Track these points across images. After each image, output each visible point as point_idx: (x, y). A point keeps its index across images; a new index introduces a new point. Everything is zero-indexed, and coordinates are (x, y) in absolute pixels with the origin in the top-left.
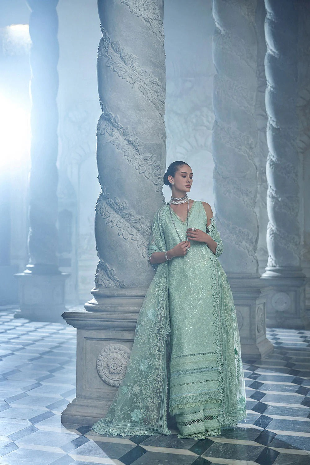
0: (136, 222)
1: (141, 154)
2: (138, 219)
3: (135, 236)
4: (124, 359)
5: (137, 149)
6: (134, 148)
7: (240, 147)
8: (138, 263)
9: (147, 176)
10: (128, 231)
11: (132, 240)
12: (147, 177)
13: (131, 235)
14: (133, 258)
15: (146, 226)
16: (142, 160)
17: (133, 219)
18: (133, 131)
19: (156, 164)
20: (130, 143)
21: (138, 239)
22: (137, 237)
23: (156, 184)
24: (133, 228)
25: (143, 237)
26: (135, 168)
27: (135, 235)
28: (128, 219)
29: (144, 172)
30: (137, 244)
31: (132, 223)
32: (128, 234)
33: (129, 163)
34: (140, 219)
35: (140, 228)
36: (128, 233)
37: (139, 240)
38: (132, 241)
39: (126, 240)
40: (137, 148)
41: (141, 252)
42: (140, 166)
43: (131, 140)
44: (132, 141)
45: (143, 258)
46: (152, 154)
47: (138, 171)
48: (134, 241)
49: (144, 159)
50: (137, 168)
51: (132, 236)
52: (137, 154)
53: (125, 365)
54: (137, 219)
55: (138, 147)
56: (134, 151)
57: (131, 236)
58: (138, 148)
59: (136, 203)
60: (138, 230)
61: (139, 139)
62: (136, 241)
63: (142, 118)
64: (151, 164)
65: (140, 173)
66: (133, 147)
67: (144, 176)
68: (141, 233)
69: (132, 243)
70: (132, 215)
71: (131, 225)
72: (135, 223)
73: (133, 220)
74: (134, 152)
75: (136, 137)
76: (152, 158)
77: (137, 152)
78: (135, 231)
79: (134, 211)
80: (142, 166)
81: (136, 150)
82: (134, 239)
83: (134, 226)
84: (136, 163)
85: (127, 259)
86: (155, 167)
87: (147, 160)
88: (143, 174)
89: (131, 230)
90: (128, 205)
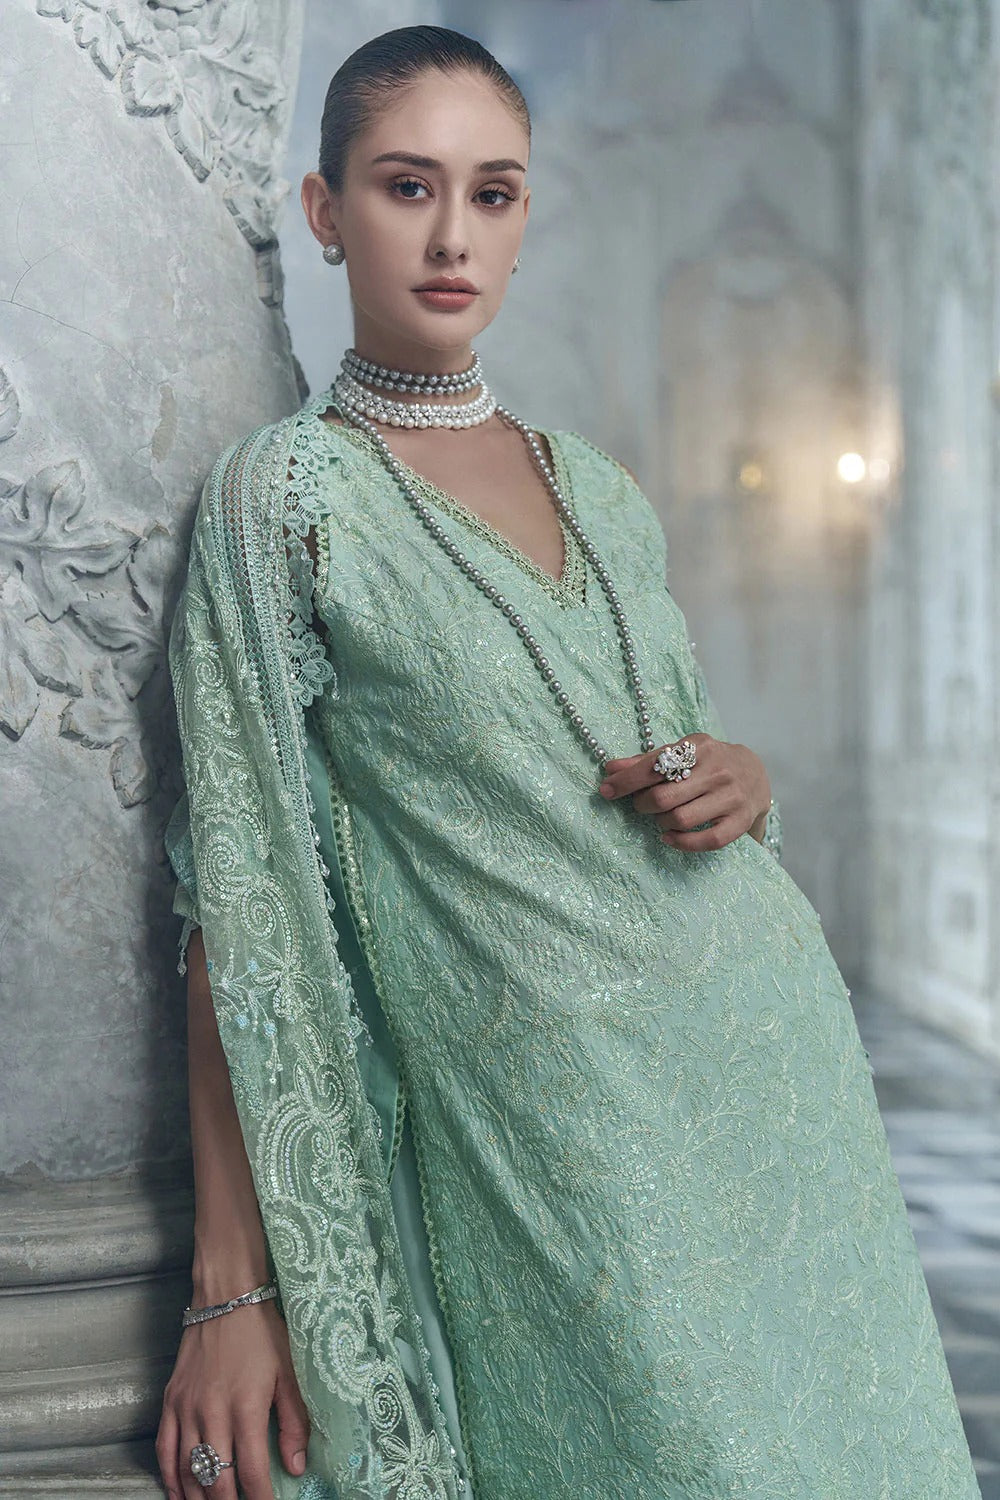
0: (100, 567)
2: (120, 538)
9: (197, 151)
10: (25, 657)
11: (70, 734)
12: (191, 161)
13: (59, 688)
14: (77, 905)
19: (251, 70)
22: (106, 708)
24: (65, 628)
26: (85, 54)
27: (86, 686)
28: (21, 537)
29: (167, 110)
31: (58, 579)
32: (32, 682)
34: (135, 546)
35: (131, 625)
36: (32, 669)
38: (69, 747)
39: (14, 736)
42: (129, 54)
47: (113, 88)
48: (88, 744)
50: (111, 59)
51: (63, 699)
54: (104, 537)
57: (54, 703)
59: (100, 392)
60: (109, 649)
62: (100, 746)
64: (209, 64)
65: (136, 110)
67: (169, 144)
69: (65, 766)
70: (63, 505)
71: (47, 594)
72: (90, 574)
73: (71, 552)
78: (80, 659)
79: (83, 465)
80: (148, 57)
82: (84, 729)
83: (71, 612)
84: (90, 14)
85: (29, 926)
86: (236, 93)
87: (178, 12)
88: (159, 121)
89: (57, 646)
90: (27, 405)
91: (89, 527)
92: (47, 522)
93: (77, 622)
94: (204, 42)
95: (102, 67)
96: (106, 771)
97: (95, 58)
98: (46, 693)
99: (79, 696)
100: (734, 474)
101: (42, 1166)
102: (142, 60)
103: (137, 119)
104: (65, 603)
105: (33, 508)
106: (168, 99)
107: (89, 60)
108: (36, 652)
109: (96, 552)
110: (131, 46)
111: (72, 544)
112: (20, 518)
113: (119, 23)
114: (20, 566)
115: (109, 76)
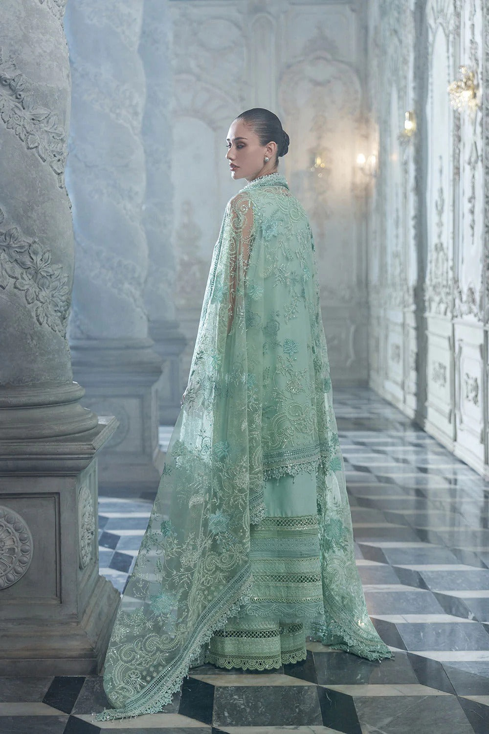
0: (23, 251)
1: (29, 107)
2: (27, 245)
3: (20, 280)
4: (8, 534)
5: (19, 97)
6: (11, 95)
7: (118, 111)
8: (29, 337)
9: (43, 156)
10: (6, 271)
11: (16, 287)
12: (42, 158)
13: (13, 277)
14: (18, 325)
15: (41, 260)
16: (29, 121)
17: (16, 244)
18: (13, 58)
19: (57, 131)
20: (4, 83)
21: (26, 287)
22: (24, 282)
23: (59, 172)
24: (14, 263)
25: (35, 282)
26: (18, 136)
27: (19, 277)
28: (5, 244)
29: (36, 147)
30: (26, 296)
31: (13, 253)
32: (7, 276)
33: (5, 126)
34: (30, 246)
35: (29, 263)
36: (8, 274)
37: (28, 289)
38: (16, 290)
39: (4, 288)
40: (20, 95)
41: (33, 314)
42: (27, 135)
43: (8, 76)
44: (9, 79)
45: (39, 325)
46: (49, 108)
47: (24, 144)
48: (20, 290)
49: (33, 119)
50: (23, 137)
51: (15, 280)
52: (20, 109)
53: (9, 547)
54: (23, 244)
55: (21, 93)
56: (13, 101)
57: (12, 281)
58: (23, 96)
59: (22, 212)
60: (24, 268)
61: (24, 75)
62: (22, 290)
63: (31, 31)
64: (46, 132)
65: (29, 148)
66: (10, 92)
67: (37, 155)
68: (30, 274)
69: (15, 295)
70: (14, 237)
71: (11, 256)
72: (20, 252)
73: (16, 247)
74: (12, 104)
75: (18, 72)
76: (50, 118)
77: (19, 103)
78: (18, 271)
79: (18, 229)
80: (32, 135)
81: (17, 98)
82: (19, 287)
83: (16, 260)
84: (19, 127)
85: (8, 329)
86: (53, 137)
87: (39, 121)
88: (34, 150)
89: (12, 269)
90: (6, 215)
91: (20, 242)
92: (10, 241)
93: (17, 262)
94: (45, 126)
95: (21, 139)
96: (24, 296)
97: (20, 138)
98: (11, 278)
99: (18, 279)
100: (313, 162)
101: (11, 383)
102: (30, 136)
103: (29, 150)
104: (15, 258)
105: (7, 238)
106: (36, 144)
107: (18, 138)
108: (8, 270)
109: (21, 247)
110: (28, 133)
111: (16, 246)
112: (4, 240)
113: (25, 128)
114: (4, 250)
115: (23, 141)
